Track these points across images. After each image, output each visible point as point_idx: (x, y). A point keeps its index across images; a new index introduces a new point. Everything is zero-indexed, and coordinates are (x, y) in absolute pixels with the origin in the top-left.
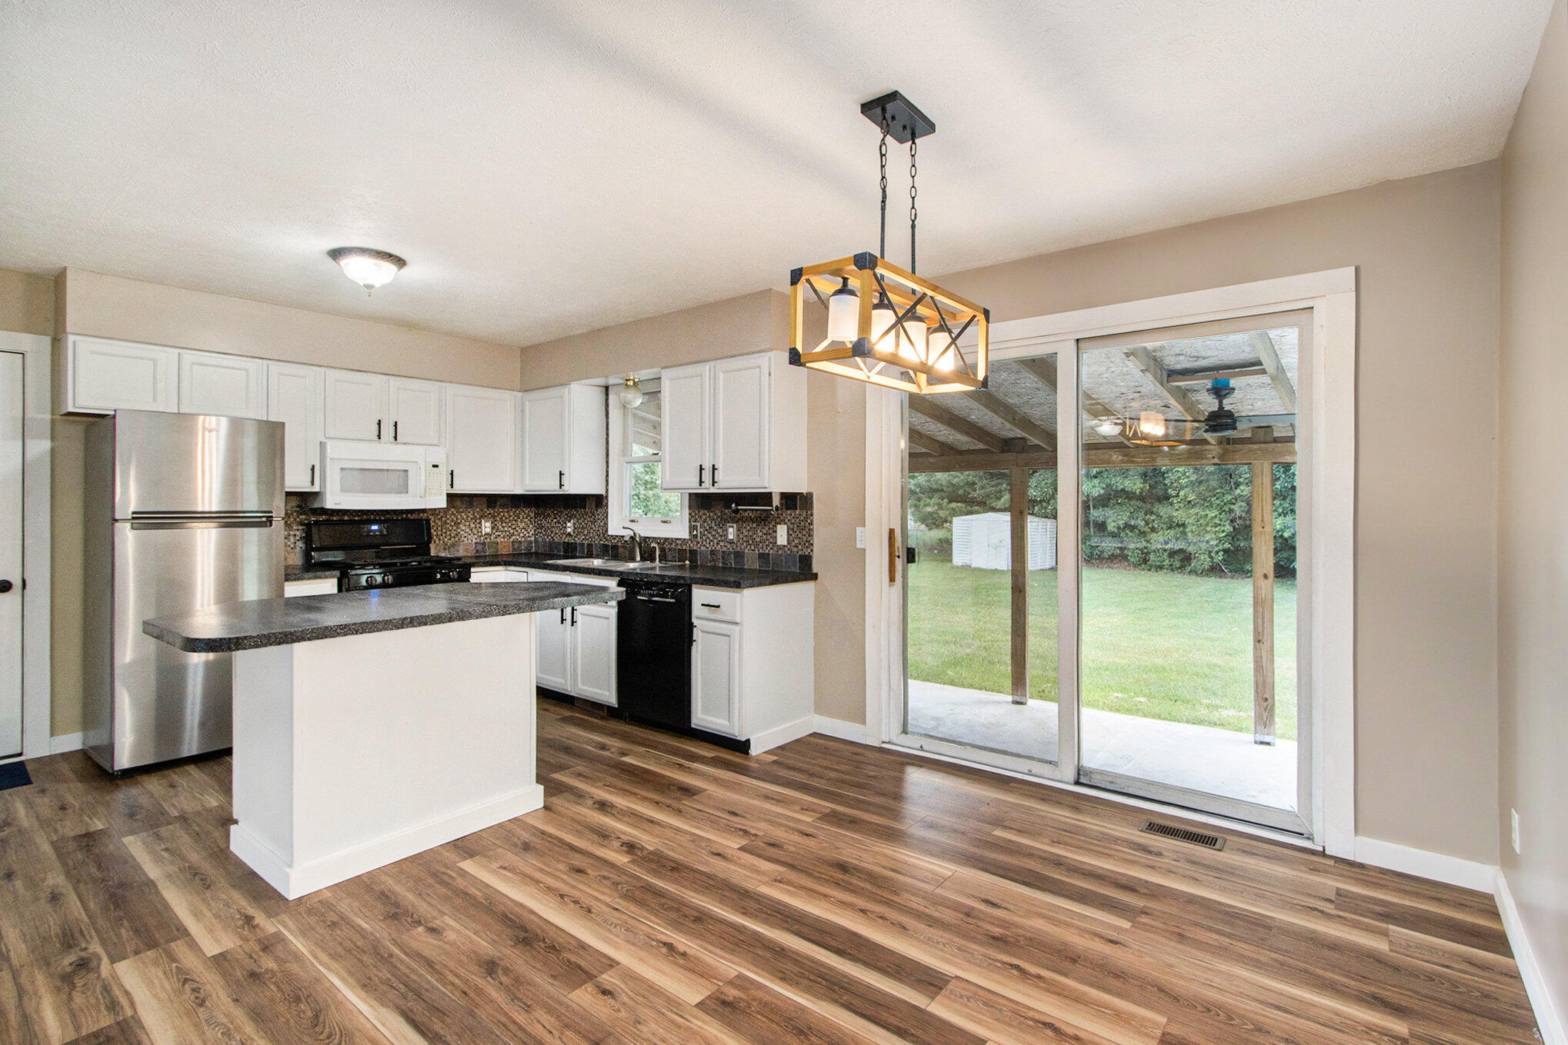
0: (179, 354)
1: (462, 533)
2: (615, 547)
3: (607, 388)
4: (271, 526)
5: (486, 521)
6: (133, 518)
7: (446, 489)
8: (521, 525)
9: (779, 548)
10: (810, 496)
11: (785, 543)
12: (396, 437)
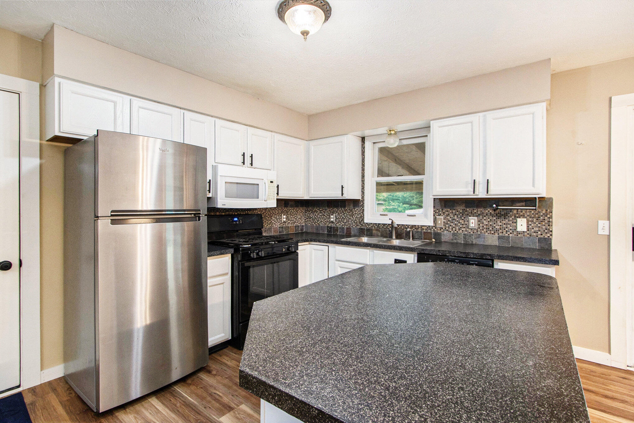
0: (130, 99)
1: (273, 221)
2: (368, 230)
3: (363, 139)
4: (199, 220)
5: (284, 215)
6: (112, 215)
7: (276, 197)
8: (299, 217)
9: (519, 233)
10: (551, 200)
11: (525, 230)
12: (252, 164)
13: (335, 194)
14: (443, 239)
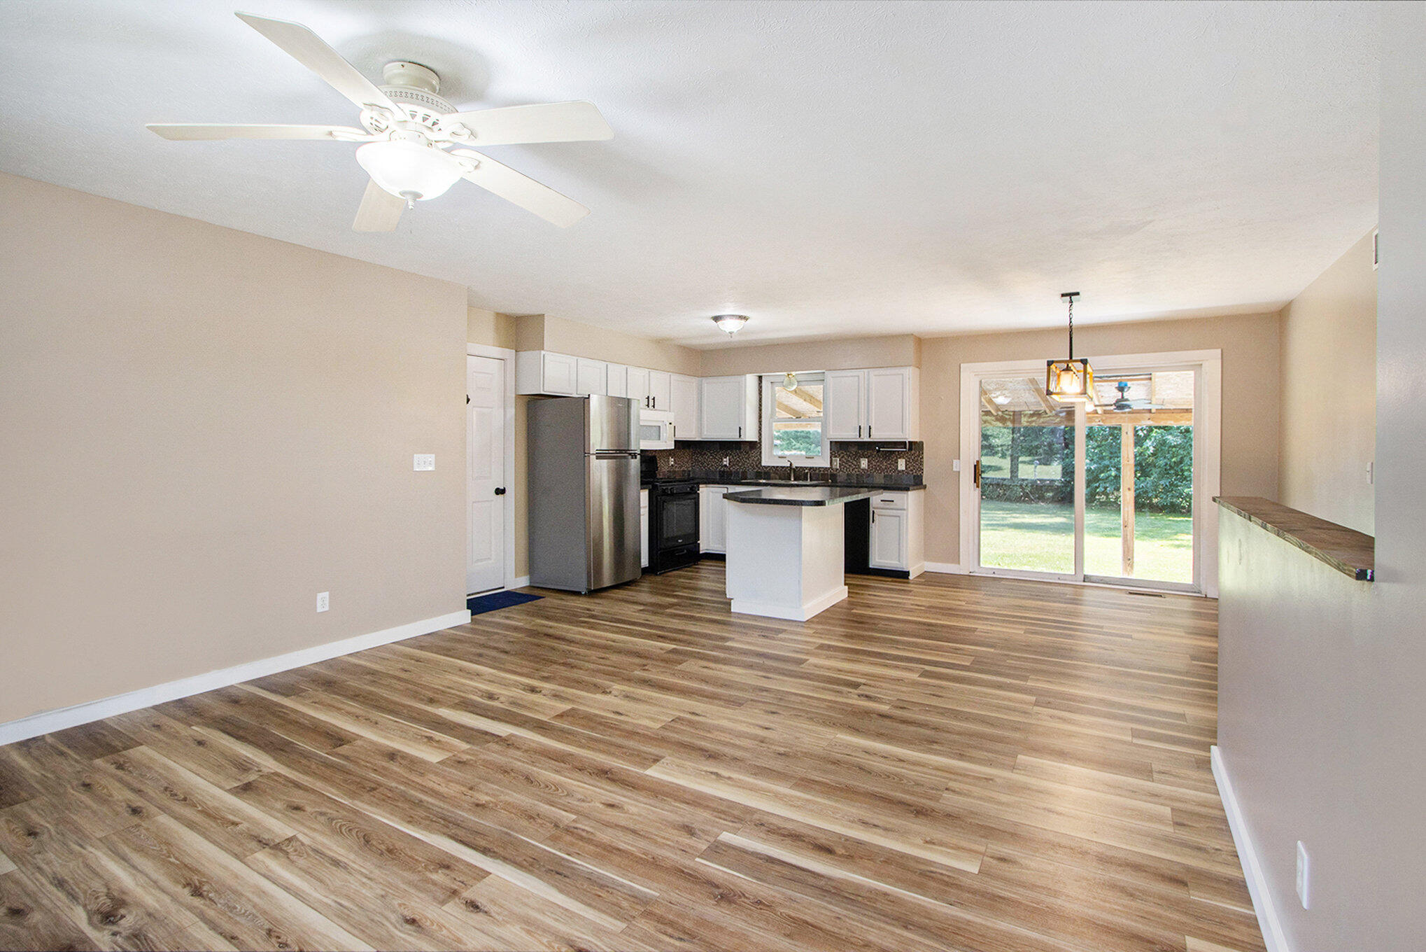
0: (577, 359)
2: (767, 472)
3: (761, 377)
7: (674, 438)
8: (686, 460)
9: (899, 471)
10: (922, 443)
11: (904, 469)
12: (654, 406)
13: (732, 436)
14: (839, 479)
